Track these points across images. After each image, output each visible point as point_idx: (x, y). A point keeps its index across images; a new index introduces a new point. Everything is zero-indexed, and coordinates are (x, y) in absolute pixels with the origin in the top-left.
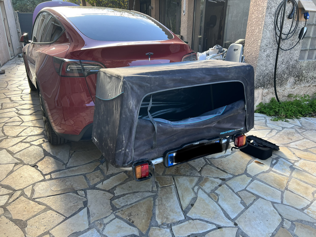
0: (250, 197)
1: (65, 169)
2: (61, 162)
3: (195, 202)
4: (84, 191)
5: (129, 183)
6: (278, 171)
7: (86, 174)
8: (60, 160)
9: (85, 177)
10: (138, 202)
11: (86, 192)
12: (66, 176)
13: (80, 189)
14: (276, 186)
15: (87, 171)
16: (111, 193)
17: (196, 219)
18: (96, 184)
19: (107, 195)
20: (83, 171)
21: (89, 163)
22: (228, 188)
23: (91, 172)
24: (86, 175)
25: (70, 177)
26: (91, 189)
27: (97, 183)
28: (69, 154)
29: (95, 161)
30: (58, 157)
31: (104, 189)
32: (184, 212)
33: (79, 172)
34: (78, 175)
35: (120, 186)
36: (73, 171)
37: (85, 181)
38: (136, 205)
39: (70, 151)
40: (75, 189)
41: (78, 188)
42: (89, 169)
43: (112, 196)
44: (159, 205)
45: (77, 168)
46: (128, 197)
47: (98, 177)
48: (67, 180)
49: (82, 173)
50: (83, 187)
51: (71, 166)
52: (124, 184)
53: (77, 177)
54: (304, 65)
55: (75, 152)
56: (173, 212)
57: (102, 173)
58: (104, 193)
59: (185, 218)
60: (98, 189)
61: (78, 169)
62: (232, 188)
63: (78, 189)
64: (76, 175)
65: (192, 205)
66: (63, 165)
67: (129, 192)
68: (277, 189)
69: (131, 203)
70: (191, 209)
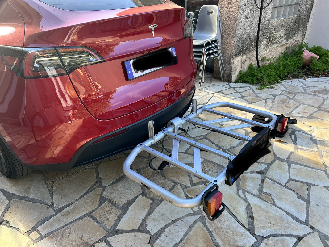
0: (302, 187)
1: (55, 215)
2: (42, 203)
3: (252, 212)
4: (105, 241)
5: (157, 209)
6: (304, 148)
7: (91, 212)
8: (38, 201)
9: (92, 217)
10: (186, 235)
11: (109, 242)
12: (63, 224)
13: (97, 240)
14: (315, 166)
15: (90, 208)
16: (143, 233)
17: (269, 236)
18: (115, 225)
19: (140, 237)
20: (83, 209)
21: (85, 194)
22: (272, 182)
23: (96, 207)
24: (92, 214)
25: (70, 225)
26: (112, 235)
27: (115, 223)
28: (48, 187)
29: (92, 189)
30: (32, 196)
31: (131, 229)
32: (250, 231)
33: (79, 213)
34: (80, 218)
35: (149, 217)
36: (69, 213)
37: (96, 224)
38: (187, 239)
39: (45, 182)
40: (89, 243)
41: (92, 239)
42: (91, 203)
43: (148, 236)
44: (215, 230)
45: (72, 207)
46: (169, 231)
47: (111, 213)
48: (68, 231)
49: (84, 213)
50: (99, 236)
51: (61, 206)
52: (153, 213)
53: (80, 222)
54: (274, 24)
55: (54, 182)
56: (237, 235)
57: (112, 204)
58: (135, 236)
59: (256, 239)
60: (123, 232)
61: (74, 208)
62: (276, 180)
63: (94, 241)
64: (77, 219)
65: (252, 217)
66: (48, 208)
67: (167, 223)
68: (318, 169)
69: (179, 239)
70: (254, 223)
